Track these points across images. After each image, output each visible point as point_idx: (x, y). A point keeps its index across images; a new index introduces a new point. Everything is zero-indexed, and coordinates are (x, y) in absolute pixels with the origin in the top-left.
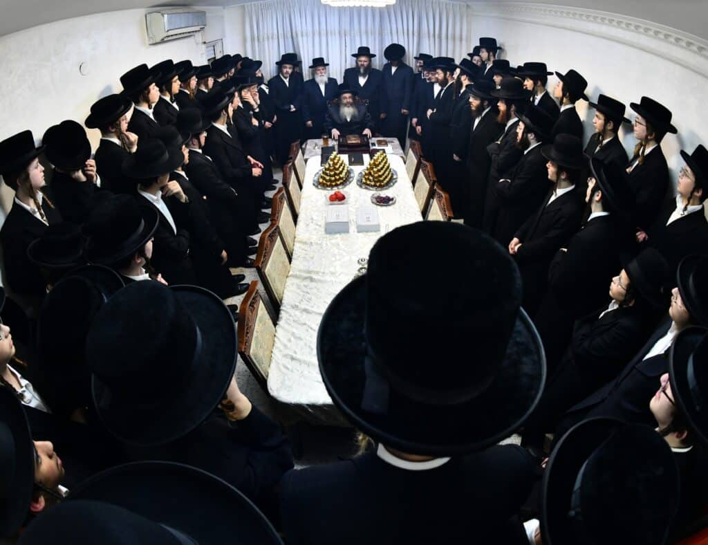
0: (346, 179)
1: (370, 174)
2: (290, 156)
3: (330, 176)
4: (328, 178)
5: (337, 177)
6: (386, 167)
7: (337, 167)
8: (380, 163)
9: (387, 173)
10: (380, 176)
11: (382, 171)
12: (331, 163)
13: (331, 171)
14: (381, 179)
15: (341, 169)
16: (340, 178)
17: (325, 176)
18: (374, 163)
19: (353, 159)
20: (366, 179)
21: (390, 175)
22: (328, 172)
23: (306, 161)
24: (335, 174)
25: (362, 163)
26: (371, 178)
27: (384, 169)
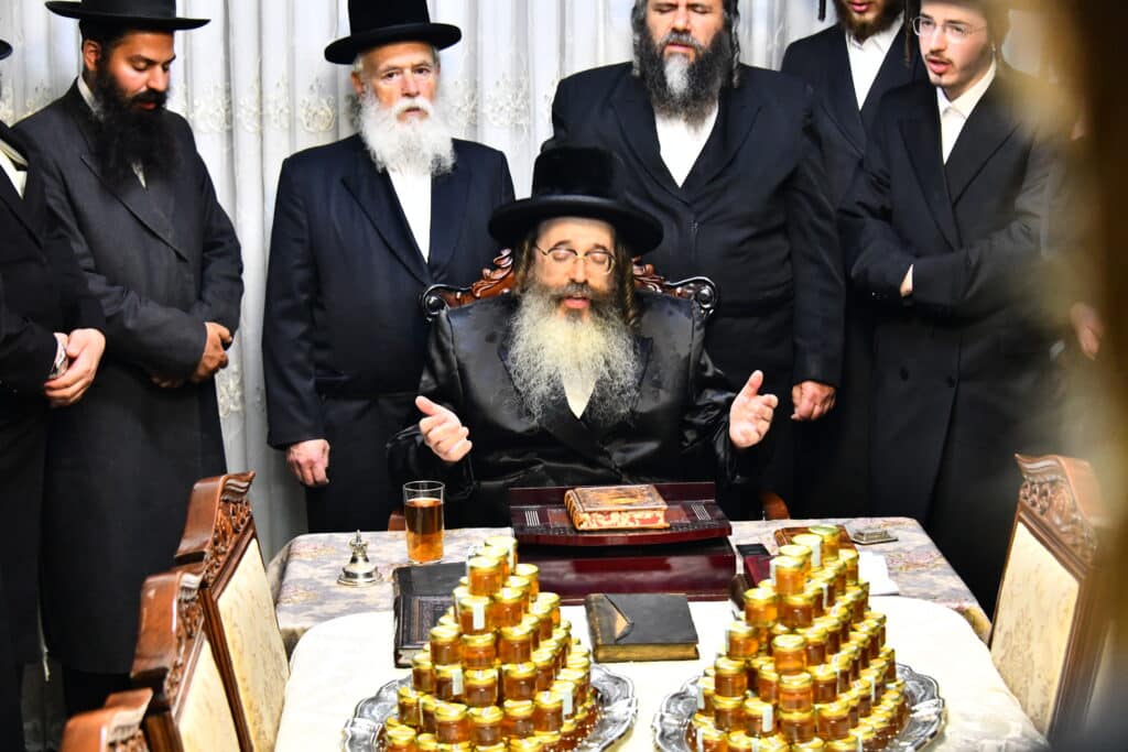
0: (581, 731)
1: (753, 681)
2: (186, 546)
3: (471, 696)
4: (450, 713)
5: (519, 709)
6: (861, 634)
7: (517, 633)
8: (817, 607)
9: (870, 676)
10: (826, 691)
11: (836, 664)
12: (478, 606)
13: (471, 663)
14: (833, 710)
15: (543, 654)
16: (538, 720)
17: (432, 703)
18: (779, 601)
19: (621, 625)
20: (720, 717)
21: (889, 702)
22: (452, 672)
23: (291, 642)
24: (502, 690)
25: (683, 642)
26: (759, 708)
27: (848, 650)
